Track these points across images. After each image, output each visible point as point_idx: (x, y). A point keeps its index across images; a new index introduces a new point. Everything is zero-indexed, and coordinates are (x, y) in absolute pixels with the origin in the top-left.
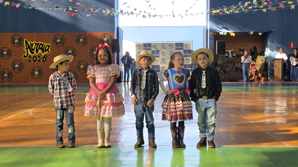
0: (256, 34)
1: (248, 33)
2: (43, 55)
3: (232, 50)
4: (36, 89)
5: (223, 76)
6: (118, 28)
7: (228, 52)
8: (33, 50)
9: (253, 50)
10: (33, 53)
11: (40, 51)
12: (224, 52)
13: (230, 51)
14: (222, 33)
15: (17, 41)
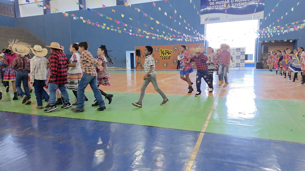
0: (288, 41)
1: (283, 40)
2: (169, 56)
3: (273, 51)
4: (165, 72)
5: (266, 66)
6: (206, 41)
7: (270, 52)
8: (164, 54)
10: (164, 55)
11: (167, 54)
12: (267, 52)
13: (271, 52)
14: (266, 41)
15: (157, 49)
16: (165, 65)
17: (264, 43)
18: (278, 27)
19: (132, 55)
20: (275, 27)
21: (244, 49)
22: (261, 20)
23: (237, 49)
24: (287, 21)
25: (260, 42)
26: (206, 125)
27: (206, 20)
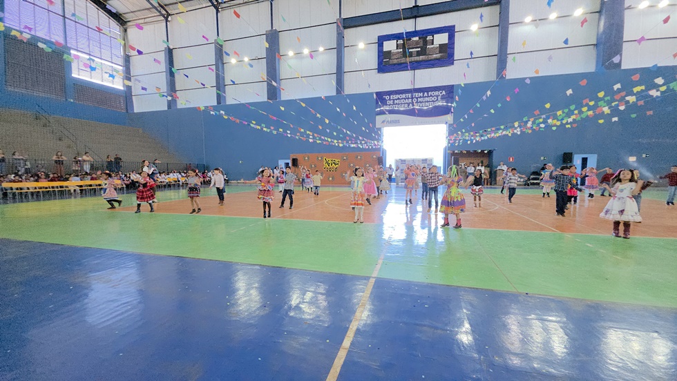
0: (483, 151)
1: (476, 151)
2: (335, 167)
4: (331, 188)
6: (383, 149)
7: (461, 165)
8: (329, 164)
10: (329, 166)
11: (333, 165)
13: (463, 164)
14: (456, 151)
15: (320, 159)
16: (331, 179)
17: (453, 154)
18: (472, 133)
19: (287, 165)
20: (467, 134)
21: (431, 160)
22: (450, 125)
23: (423, 160)
24: (482, 127)
25: (449, 151)
26: (378, 267)
27: (383, 122)
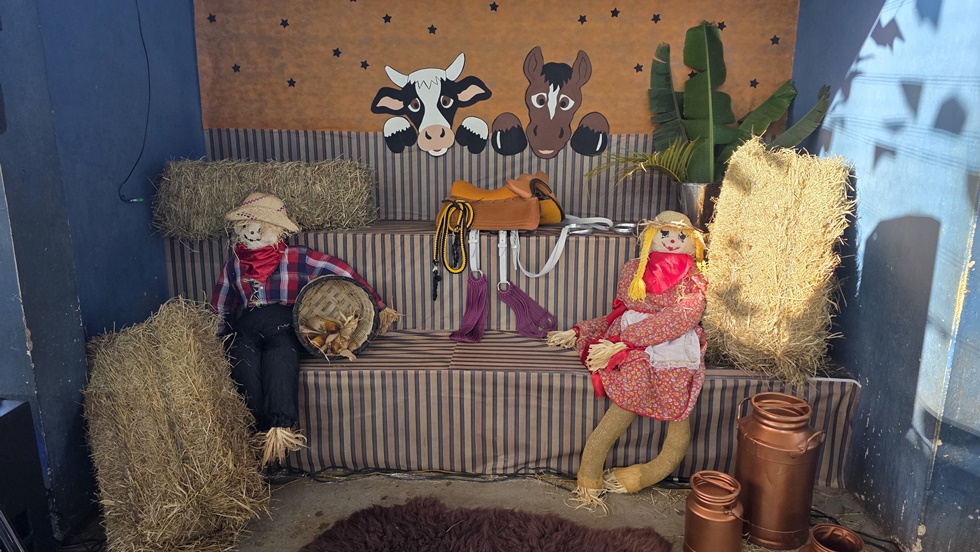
9: (680, 74)
